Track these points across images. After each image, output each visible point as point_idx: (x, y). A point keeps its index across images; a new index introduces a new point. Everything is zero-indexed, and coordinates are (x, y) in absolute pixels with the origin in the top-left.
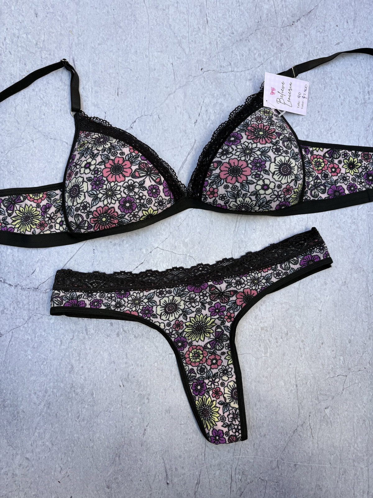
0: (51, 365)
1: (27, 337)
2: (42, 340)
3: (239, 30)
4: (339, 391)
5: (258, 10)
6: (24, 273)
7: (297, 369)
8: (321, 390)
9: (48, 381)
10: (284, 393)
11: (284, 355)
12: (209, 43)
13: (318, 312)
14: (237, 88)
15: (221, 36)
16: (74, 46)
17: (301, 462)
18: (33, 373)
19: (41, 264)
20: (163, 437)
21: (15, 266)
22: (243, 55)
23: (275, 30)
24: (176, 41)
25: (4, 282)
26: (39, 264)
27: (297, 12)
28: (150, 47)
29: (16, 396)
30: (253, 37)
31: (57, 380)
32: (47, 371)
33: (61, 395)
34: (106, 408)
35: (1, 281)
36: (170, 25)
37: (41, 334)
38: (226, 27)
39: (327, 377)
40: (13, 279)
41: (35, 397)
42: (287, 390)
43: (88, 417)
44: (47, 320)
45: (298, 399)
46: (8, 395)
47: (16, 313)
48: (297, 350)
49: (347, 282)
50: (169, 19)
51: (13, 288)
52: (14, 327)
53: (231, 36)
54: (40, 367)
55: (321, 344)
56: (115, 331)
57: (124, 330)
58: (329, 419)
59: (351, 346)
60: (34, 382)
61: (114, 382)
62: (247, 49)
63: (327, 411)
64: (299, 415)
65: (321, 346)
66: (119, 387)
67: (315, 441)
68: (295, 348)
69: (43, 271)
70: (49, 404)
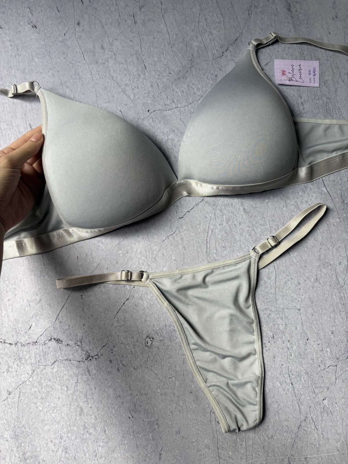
0: (61, 412)
1: (33, 390)
2: (48, 389)
3: (176, 70)
4: (332, 381)
5: (188, 48)
6: (22, 330)
7: (289, 368)
8: (315, 384)
9: (61, 427)
10: (282, 393)
11: (274, 357)
12: (151, 86)
13: (297, 311)
14: (183, 122)
15: (160, 77)
16: (28, 112)
17: (311, 455)
18: (46, 422)
19: (36, 319)
20: (178, 458)
21: (11, 325)
22: (183, 92)
23: (208, 64)
24: (120, 90)
25: (5, 343)
26: (34, 319)
27: (225, 42)
28: (98, 100)
29: (35, 447)
30: (189, 74)
31: (69, 425)
32: (58, 418)
33: (76, 438)
34: (120, 442)
35: (1, 342)
36: (112, 77)
37: (47, 385)
38: (163, 69)
39: (319, 370)
40: (12, 338)
41: (52, 445)
42: (284, 390)
43: (105, 454)
44: (50, 370)
45: (296, 396)
46: (27, 447)
47: (20, 369)
48: (286, 350)
49: (318, 279)
50: (110, 71)
51: (13, 346)
52: (21, 383)
53: (169, 76)
54: (52, 415)
55: (306, 341)
56: (115, 367)
57: (123, 365)
58: (329, 409)
59: (334, 336)
60: (48, 431)
61: (123, 415)
62: (185, 86)
63: (325, 402)
64: (300, 411)
65: (307, 342)
66: (128, 418)
67: (320, 432)
68: (283, 349)
69: (39, 325)
70: (67, 448)
